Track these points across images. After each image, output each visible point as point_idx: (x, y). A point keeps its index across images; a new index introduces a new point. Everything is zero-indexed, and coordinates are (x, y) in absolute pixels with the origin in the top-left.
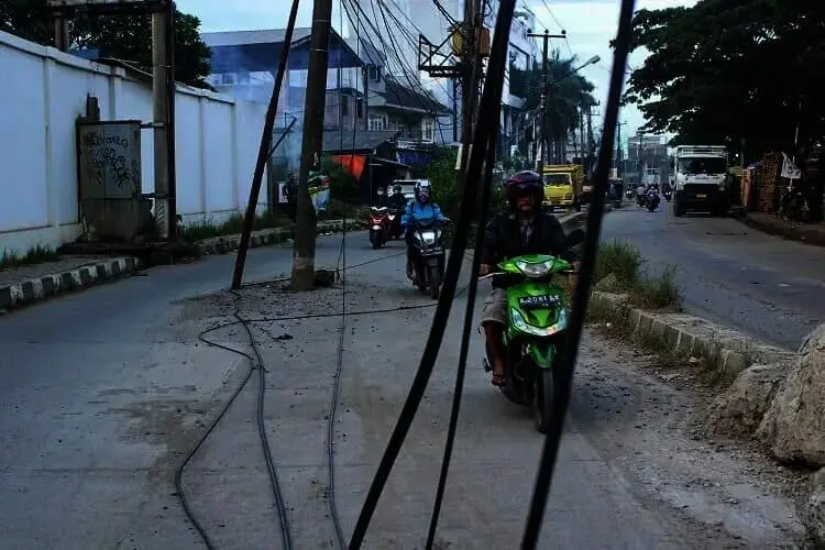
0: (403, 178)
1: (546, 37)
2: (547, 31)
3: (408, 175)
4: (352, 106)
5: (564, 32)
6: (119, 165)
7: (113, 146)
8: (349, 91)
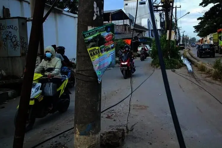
0: (141, 45)
1: (176, 8)
2: (176, 6)
3: (142, 44)
4: (127, 28)
5: (180, 6)
6: (14, 39)
7: (11, 30)
8: (126, 25)
